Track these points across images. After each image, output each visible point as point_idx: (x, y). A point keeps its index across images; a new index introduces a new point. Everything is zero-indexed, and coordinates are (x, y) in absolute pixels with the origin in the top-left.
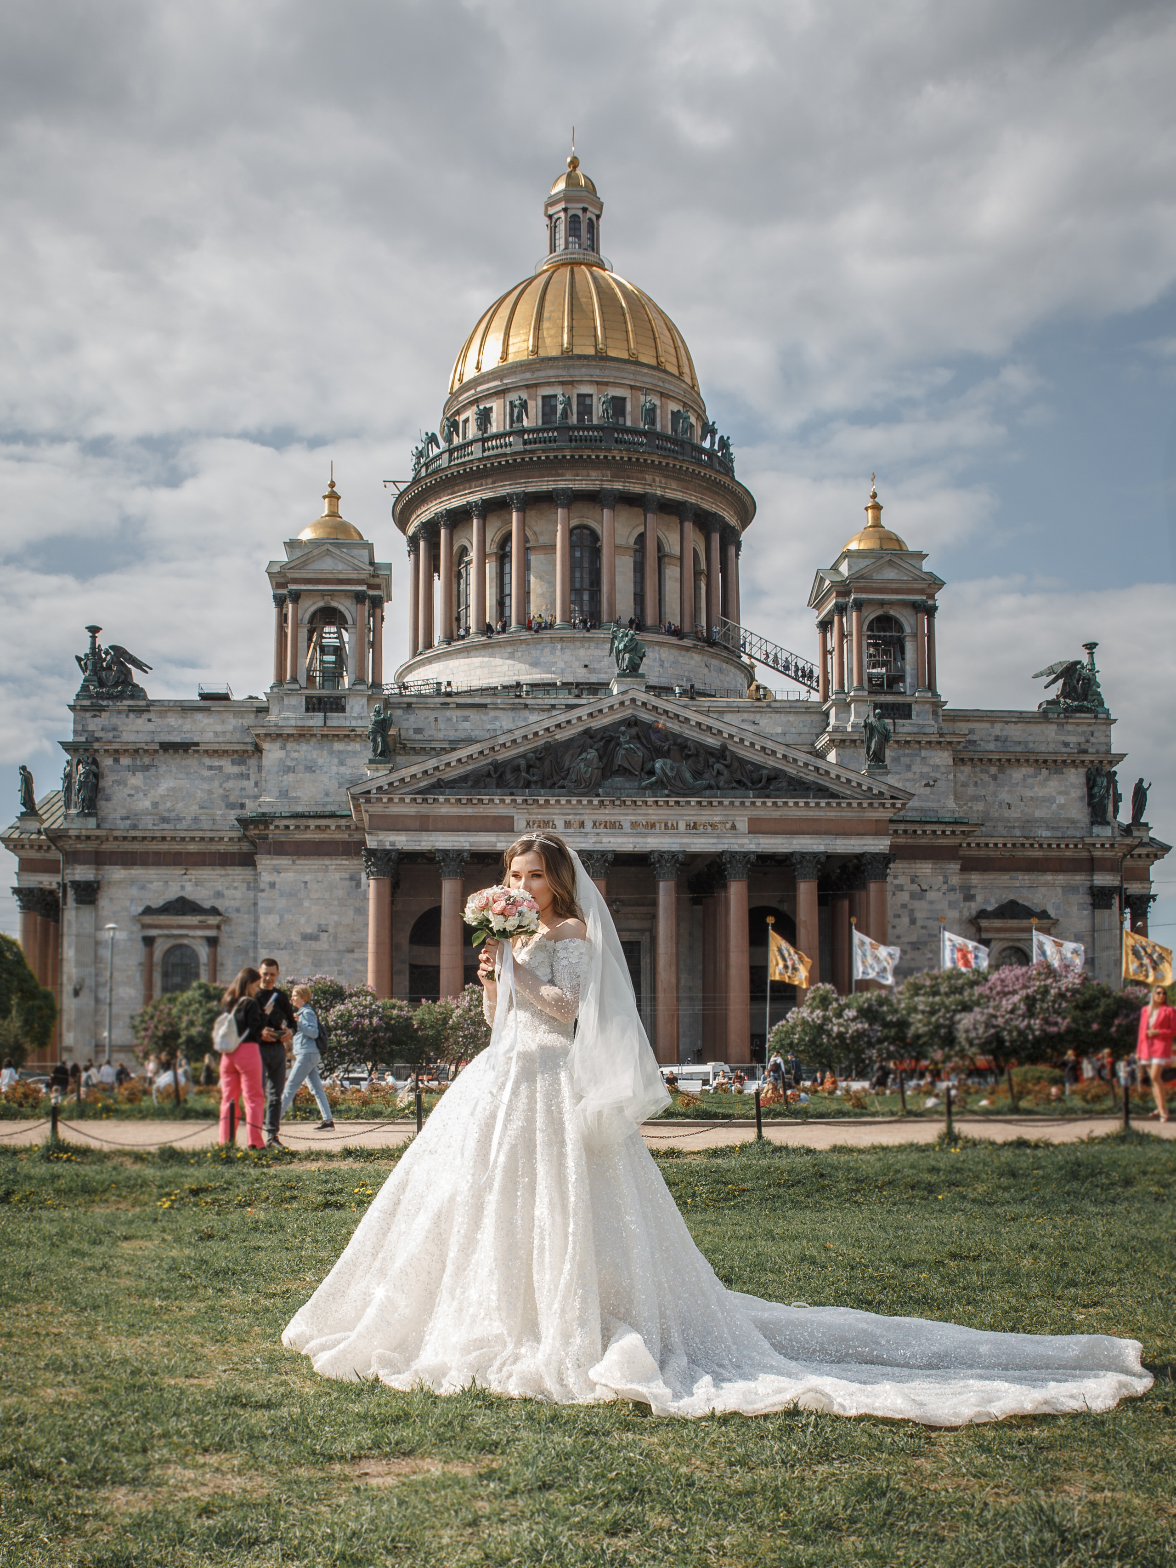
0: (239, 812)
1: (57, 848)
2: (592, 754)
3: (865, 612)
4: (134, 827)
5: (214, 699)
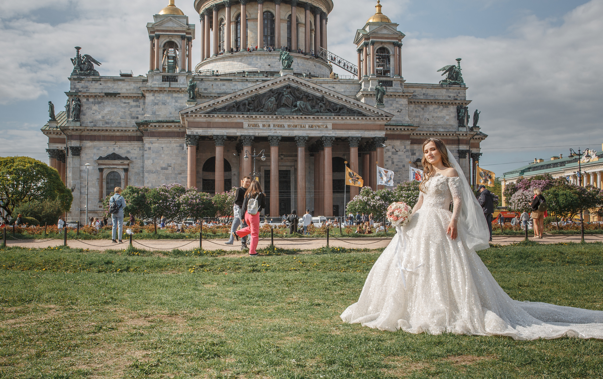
0: (136, 120)
1: (64, 134)
2: (273, 99)
3: (375, 46)
4: (95, 126)
5: (126, 76)
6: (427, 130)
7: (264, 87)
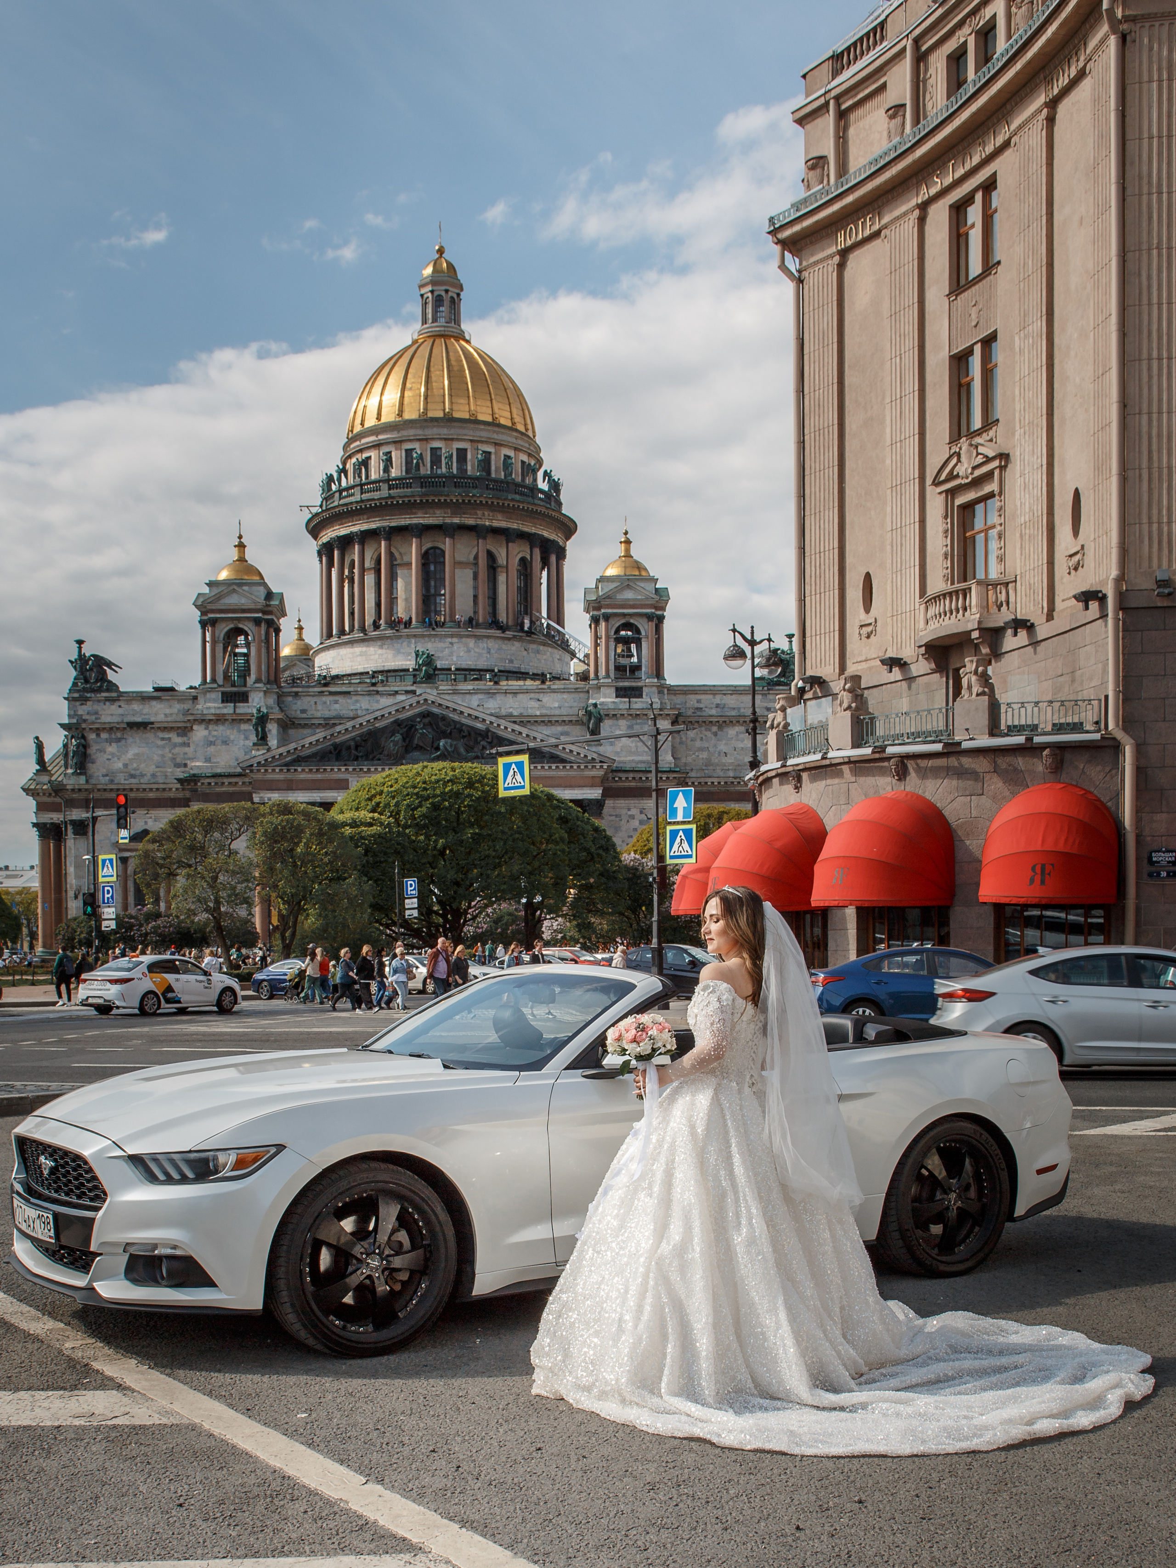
0: (183, 769)
1: (60, 795)
2: (398, 737)
3: (612, 621)
4: (112, 781)
5: (164, 692)
6: (721, 774)
7: (383, 716)
